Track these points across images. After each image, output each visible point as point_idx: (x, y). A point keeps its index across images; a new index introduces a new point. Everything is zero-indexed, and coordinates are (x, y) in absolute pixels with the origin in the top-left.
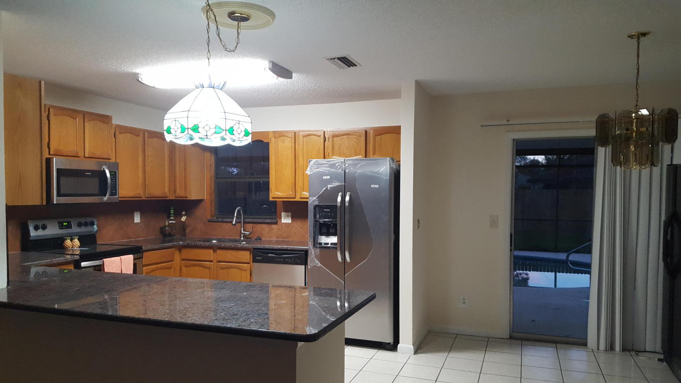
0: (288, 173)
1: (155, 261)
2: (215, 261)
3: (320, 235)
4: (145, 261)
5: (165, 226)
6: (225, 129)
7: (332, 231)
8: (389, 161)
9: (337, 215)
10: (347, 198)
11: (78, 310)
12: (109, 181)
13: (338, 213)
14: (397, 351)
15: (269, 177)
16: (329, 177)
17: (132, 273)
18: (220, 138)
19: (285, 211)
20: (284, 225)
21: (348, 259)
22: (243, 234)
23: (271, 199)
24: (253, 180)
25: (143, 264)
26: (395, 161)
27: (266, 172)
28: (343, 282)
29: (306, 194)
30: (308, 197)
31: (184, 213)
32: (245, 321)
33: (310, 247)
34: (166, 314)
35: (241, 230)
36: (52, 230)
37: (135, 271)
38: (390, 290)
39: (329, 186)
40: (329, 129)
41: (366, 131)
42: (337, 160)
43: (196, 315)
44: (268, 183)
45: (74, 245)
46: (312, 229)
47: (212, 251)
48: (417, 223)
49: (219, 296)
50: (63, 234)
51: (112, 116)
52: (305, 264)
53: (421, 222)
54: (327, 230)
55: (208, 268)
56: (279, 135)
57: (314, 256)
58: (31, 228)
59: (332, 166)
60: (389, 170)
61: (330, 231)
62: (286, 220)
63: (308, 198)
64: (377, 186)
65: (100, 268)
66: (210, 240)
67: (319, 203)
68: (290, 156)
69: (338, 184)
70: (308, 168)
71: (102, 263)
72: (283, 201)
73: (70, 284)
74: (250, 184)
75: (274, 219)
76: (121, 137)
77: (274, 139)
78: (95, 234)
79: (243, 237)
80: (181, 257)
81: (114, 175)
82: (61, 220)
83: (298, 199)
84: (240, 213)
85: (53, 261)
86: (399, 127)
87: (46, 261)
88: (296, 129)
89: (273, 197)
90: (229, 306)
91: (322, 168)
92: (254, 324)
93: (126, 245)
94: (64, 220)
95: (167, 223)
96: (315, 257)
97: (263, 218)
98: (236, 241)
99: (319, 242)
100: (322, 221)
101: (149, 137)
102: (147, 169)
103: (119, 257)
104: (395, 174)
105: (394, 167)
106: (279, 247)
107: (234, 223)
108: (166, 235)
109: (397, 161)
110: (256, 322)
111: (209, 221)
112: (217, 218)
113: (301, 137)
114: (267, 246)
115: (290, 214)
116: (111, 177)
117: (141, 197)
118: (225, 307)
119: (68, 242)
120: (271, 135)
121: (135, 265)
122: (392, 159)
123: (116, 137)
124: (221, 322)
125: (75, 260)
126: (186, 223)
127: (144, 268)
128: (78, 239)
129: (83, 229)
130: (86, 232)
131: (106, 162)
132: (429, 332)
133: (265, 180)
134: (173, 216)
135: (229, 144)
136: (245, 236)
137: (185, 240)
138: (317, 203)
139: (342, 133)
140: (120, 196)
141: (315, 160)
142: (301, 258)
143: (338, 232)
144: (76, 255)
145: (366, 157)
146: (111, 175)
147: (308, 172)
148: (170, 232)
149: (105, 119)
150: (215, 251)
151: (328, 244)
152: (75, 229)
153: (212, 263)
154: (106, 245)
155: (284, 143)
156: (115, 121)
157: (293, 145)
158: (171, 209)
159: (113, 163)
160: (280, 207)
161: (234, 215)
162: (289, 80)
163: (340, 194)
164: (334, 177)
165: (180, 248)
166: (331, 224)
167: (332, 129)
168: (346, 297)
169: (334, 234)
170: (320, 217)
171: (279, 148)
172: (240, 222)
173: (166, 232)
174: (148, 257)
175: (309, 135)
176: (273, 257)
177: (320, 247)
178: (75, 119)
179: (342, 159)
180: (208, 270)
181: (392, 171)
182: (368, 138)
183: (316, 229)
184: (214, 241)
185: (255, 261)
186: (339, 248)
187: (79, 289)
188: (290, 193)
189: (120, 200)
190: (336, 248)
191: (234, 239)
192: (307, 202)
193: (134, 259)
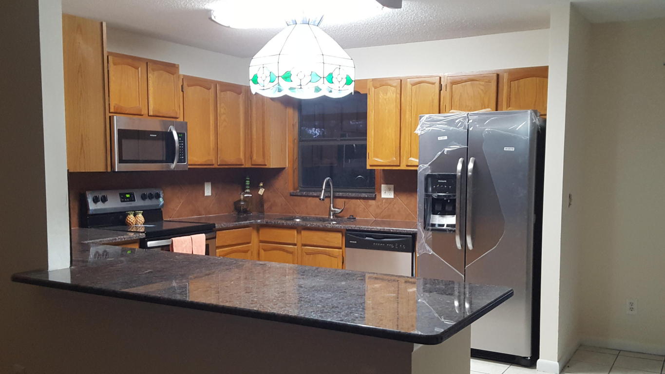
0: (391, 132)
1: (229, 243)
2: (299, 244)
3: (433, 214)
4: (218, 242)
5: (240, 201)
6: (322, 76)
7: (448, 208)
8: (531, 114)
9: (455, 187)
10: (471, 166)
11: (154, 295)
12: (177, 145)
13: (458, 186)
14: (535, 368)
15: (366, 139)
16: (446, 138)
17: (204, 254)
18: (314, 89)
19: (386, 183)
20: (384, 201)
21: (470, 245)
22: (332, 211)
23: (368, 167)
24: (345, 143)
25: (217, 245)
26: (538, 114)
27: (363, 133)
28: (463, 276)
29: (414, 160)
30: (417, 164)
31: (261, 185)
32: (347, 315)
33: (419, 229)
34: (253, 302)
35: (330, 206)
36: (113, 203)
37: (207, 253)
38: (527, 288)
39: (446, 149)
40: (446, 74)
41: (498, 75)
42: (457, 115)
43: (289, 305)
44: (364, 147)
45: (137, 221)
46: (422, 206)
47: (296, 232)
48: (568, 199)
49: (313, 284)
50: (124, 208)
51: (178, 65)
52: (413, 250)
53: (572, 198)
54: (442, 207)
55: (292, 253)
56: (380, 83)
57: (424, 241)
58: (90, 200)
59: (451, 122)
60: (530, 128)
61: (447, 208)
62: (387, 194)
63: (417, 166)
64: (512, 149)
65: (169, 248)
66: (293, 219)
67: (431, 172)
68: (394, 111)
69: (458, 147)
70: (419, 127)
71: (170, 243)
72: (383, 170)
73: (140, 266)
74: (340, 148)
75: (371, 193)
76: (190, 91)
77: (373, 89)
78: (160, 209)
79: (333, 216)
80: (259, 238)
81: (182, 137)
82: (122, 191)
83: (403, 167)
84: (329, 185)
85: (115, 239)
86: (546, 69)
87: (109, 239)
88: (401, 74)
89: (371, 164)
90: (326, 297)
91: (438, 126)
92: (359, 319)
93: (196, 223)
94: (126, 191)
95: (242, 197)
96: (426, 242)
97: (357, 192)
98: (324, 220)
99: (431, 222)
100: (435, 195)
101: (222, 91)
102: (220, 130)
103: (189, 237)
104: (538, 132)
105: (538, 123)
106: (379, 228)
107: (322, 197)
108: (240, 211)
109: (541, 115)
110: (361, 317)
111: (291, 195)
112: (301, 191)
113: (409, 86)
114: (363, 227)
115: (392, 186)
116: (179, 140)
117: (213, 165)
118: (322, 297)
119: (131, 218)
120: (370, 85)
121: (207, 246)
122: (535, 112)
123: (184, 90)
124: (320, 315)
125: (141, 239)
126: (265, 197)
127: (217, 250)
128: (142, 214)
129: (148, 203)
130: (151, 206)
131: (173, 121)
132: (581, 345)
133: (362, 143)
134: (249, 188)
135: (325, 96)
136: (335, 214)
137: (264, 218)
138: (429, 172)
139: (465, 78)
140: (189, 163)
141: (427, 116)
142: (407, 243)
143: (457, 211)
144: (142, 232)
145: (497, 110)
146: (179, 137)
147: (418, 131)
148: (245, 207)
149: (171, 68)
150: (299, 232)
151: (443, 225)
152: (139, 202)
153: (296, 247)
154: (173, 221)
155: (386, 94)
156: (183, 71)
157: (398, 96)
158: (247, 180)
159: (180, 122)
160: (379, 177)
161: (322, 187)
162: (396, 10)
163: (461, 160)
164: (453, 138)
165: (258, 227)
166: (447, 200)
167: (450, 74)
168: (467, 296)
169: (452, 213)
170: (434, 191)
171: (380, 101)
172: (330, 197)
173: (241, 207)
174: (222, 237)
175: (420, 83)
176: (372, 241)
177: (432, 230)
178: (137, 69)
179: (464, 114)
180: (291, 256)
181: (534, 129)
182: (500, 85)
183: (427, 207)
184: (298, 220)
185: (348, 245)
186: (457, 232)
187: (151, 272)
188: (394, 160)
189: (189, 168)
190: (454, 231)
191: (322, 218)
192: (416, 171)
193: (206, 239)
